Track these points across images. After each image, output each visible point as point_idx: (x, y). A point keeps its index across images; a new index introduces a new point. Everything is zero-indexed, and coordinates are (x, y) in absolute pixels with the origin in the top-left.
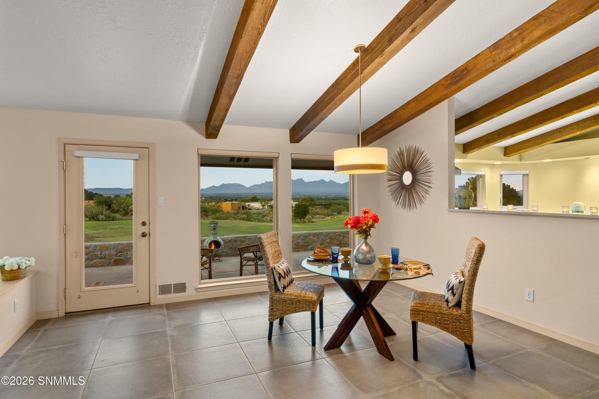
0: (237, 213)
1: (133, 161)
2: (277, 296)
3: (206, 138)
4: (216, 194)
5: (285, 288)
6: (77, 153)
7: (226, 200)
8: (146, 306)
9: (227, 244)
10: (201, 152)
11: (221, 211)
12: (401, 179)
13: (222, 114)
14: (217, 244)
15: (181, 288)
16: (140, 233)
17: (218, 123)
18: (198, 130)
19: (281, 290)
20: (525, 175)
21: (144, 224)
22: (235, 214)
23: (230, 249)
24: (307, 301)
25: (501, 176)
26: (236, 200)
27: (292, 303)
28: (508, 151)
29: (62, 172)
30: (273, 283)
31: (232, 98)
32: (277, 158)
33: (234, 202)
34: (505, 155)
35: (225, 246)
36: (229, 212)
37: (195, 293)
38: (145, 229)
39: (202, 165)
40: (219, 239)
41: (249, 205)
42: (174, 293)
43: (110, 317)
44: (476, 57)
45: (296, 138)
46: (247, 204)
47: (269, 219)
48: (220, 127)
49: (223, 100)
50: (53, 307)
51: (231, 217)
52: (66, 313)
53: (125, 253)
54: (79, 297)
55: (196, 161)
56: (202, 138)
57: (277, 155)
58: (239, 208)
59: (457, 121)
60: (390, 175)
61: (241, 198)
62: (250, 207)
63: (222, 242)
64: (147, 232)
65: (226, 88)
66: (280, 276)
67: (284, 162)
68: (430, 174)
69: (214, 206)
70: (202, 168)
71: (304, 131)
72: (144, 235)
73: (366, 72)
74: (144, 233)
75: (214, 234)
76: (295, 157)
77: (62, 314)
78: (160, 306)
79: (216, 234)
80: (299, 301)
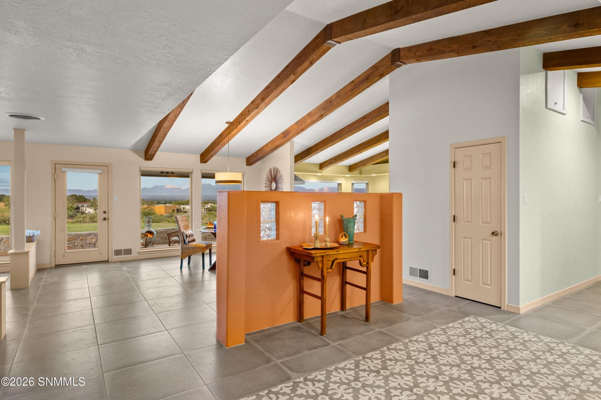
0: (171, 217)
1: (97, 174)
2: (185, 246)
3: (145, 160)
4: (149, 196)
5: (189, 242)
6: (64, 170)
7: (159, 203)
8: (107, 262)
9: (159, 235)
10: (142, 169)
11: (154, 214)
12: (271, 186)
13: (156, 149)
14: (151, 233)
15: (128, 252)
16: (102, 218)
17: (153, 153)
18: (139, 155)
19: (187, 243)
20: (367, 184)
21: (105, 212)
22: (168, 217)
23: (161, 238)
24: (200, 247)
25: (353, 184)
26: (170, 202)
27: (193, 249)
28: (351, 168)
29: (54, 181)
30: (183, 240)
31: (161, 142)
32: (192, 173)
33: (167, 205)
34: (349, 171)
35: (157, 236)
36: (162, 215)
37: (137, 255)
38: (105, 216)
39: (142, 175)
40: (152, 230)
41: (184, 208)
42: (124, 254)
43: (85, 266)
44: (291, 126)
45: (204, 161)
46: (182, 206)
47: (205, 221)
48: (154, 155)
49: (156, 143)
50: (48, 261)
51: (164, 220)
52: (56, 265)
53: (73, 242)
54: (64, 256)
55: (138, 173)
56: (142, 160)
57: (191, 171)
58: (174, 210)
59: (296, 157)
60: (266, 183)
61: (175, 201)
62: (185, 210)
63: (155, 233)
64: (107, 217)
65: (157, 138)
66: (187, 236)
67: (197, 175)
68: (283, 184)
69: (146, 209)
70: (142, 177)
71: (207, 157)
72: (105, 219)
73: (232, 133)
74: (105, 218)
75: (148, 226)
76: (203, 171)
77: (53, 265)
78: (115, 262)
79: (150, 226)
80: (196, 248)
